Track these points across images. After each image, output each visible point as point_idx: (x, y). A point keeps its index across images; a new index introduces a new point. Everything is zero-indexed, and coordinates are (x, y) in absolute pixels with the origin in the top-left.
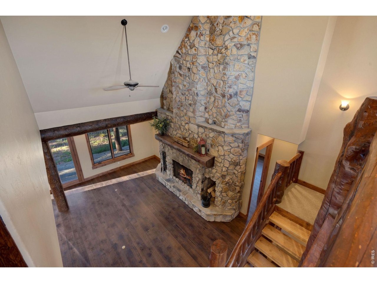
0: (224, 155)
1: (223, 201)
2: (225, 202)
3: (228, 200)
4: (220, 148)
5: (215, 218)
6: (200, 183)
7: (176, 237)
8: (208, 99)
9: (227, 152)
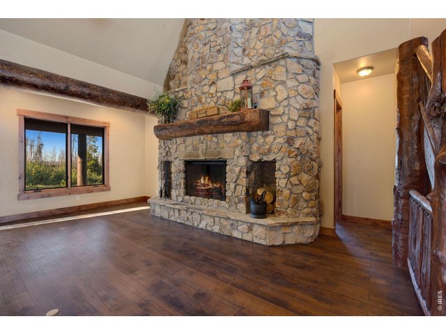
0: (288, 98)
1: (293, 195)
2: (296, 200)
3: (301, 194)
4: (279, 88)
5: (284, 233)
6: (243, 175)
7: (213, 274)
8: (248, 35)
9: (293, 92)
